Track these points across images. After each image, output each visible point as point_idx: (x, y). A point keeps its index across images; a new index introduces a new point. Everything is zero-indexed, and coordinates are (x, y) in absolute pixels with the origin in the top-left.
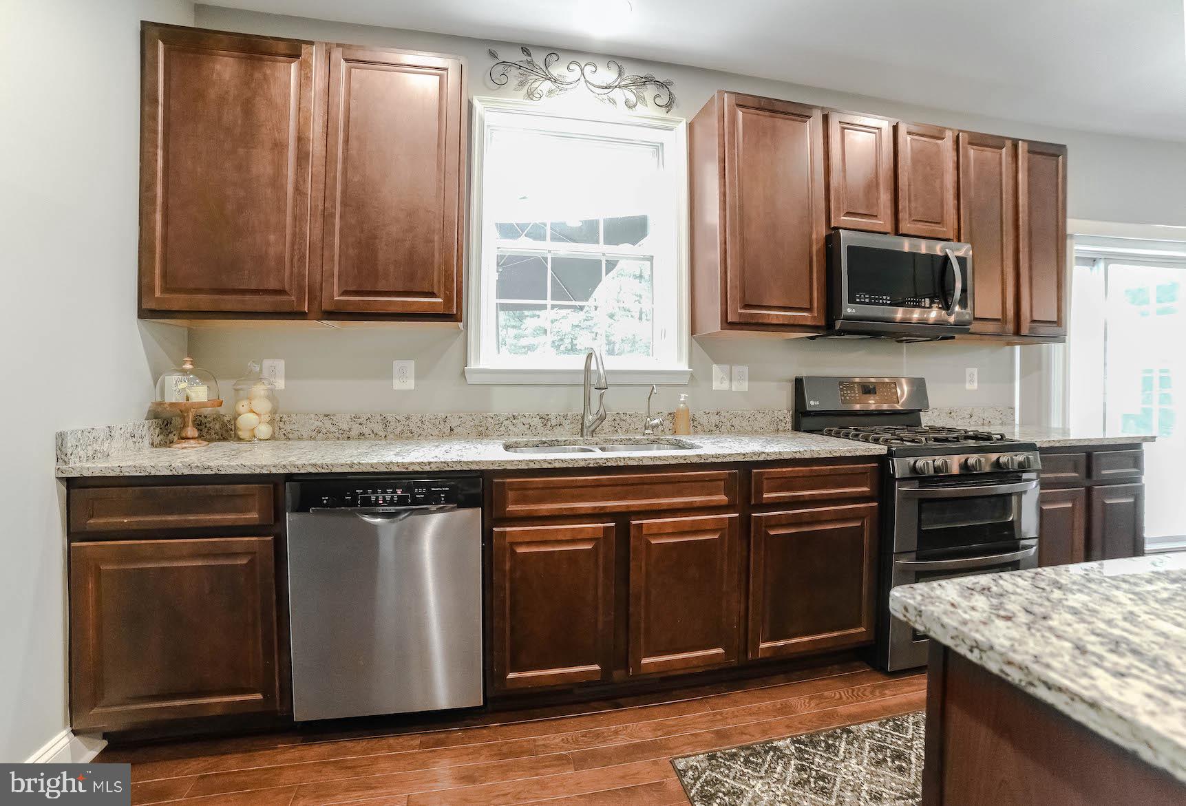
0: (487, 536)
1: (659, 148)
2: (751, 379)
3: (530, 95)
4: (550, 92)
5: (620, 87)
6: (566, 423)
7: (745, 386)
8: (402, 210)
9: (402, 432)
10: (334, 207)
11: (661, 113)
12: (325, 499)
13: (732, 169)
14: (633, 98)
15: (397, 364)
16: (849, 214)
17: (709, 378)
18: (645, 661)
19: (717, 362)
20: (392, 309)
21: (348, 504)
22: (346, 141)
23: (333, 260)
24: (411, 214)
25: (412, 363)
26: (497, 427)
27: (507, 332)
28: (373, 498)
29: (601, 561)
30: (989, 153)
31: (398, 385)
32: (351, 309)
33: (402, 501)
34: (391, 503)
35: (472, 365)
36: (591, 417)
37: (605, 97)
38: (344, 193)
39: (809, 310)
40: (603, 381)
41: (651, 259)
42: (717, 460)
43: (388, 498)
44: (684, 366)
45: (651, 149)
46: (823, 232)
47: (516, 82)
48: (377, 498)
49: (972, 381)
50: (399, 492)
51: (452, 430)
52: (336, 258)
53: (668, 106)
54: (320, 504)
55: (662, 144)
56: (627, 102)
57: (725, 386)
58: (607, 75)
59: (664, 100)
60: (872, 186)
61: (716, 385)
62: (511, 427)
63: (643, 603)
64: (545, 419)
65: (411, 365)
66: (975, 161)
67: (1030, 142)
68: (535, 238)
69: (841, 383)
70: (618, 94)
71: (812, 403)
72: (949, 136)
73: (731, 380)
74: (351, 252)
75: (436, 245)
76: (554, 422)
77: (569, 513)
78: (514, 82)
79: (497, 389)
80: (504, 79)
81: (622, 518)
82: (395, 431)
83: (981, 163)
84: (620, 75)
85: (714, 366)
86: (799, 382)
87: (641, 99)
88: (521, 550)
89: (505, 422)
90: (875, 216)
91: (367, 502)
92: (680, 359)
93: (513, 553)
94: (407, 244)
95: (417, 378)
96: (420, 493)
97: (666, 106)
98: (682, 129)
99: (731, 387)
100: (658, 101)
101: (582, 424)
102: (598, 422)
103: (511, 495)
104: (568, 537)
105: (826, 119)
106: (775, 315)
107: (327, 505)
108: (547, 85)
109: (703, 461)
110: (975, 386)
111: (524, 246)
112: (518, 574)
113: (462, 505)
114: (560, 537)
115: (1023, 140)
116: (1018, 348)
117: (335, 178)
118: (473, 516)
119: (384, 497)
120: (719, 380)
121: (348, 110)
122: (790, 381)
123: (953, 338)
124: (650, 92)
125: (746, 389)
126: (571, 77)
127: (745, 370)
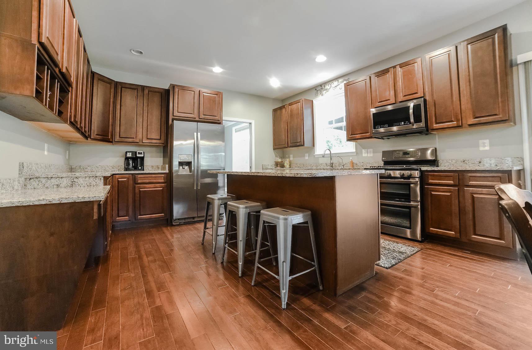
2: (373, 153)
5: (338, 85)
7: (372, 155)
14: (341, 87)
16: (379, 102)
17: (362, 153)
25: (307, 154)
35: (315, 154)
39: (368, 133)
44: (354, 151)
47: (320, 93)
49: (484, 147)
57: (366, 155)
58: (335, 84)
61: (364, 155)
72: (418, 60)
73: (368, 153)
80: (317, 94)
84: (338, 82)
85: (363, 150)
90: (389, 100)
92: (353, 149)
99: (368, 155)
105: (370, 77)
106: (358, 136)
108: (325, 92)
125: (372, 156)
126: (329, 87)
127: (372, 150)
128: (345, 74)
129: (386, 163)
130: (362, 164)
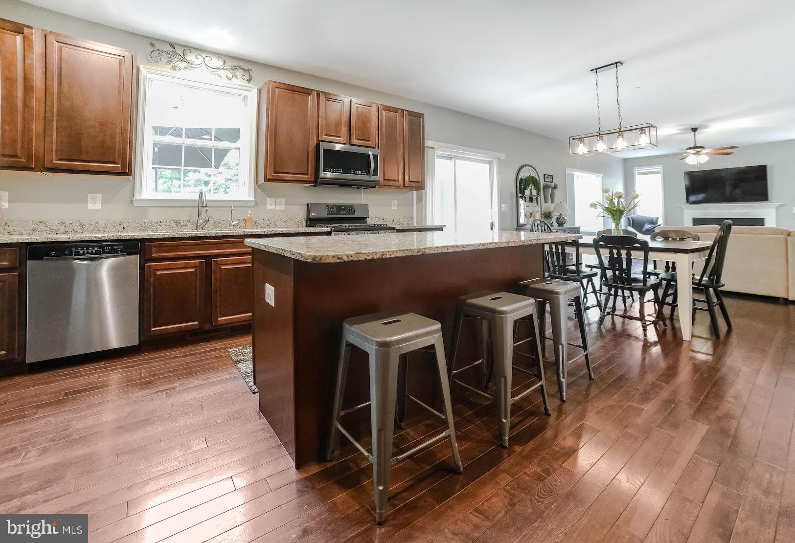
0: (142, 268)
1: (245, 97)
2: (286, 204)
3: (174, 68)
4: (185, 68)
5: (224, 69)
6: (189, 224)
7: (283, 207)
8: (96, 122)
9: (93, 230)
10: (52, 116)
11: (245, 83)
12: (53, 253)
13: (272, 115)
14: (230, 75)
15: (90, 196)
16: (326, 135)
17: (265, 204)
18: (219, 319)
19: (268, 197)
20: (90, 169)
21: (66, 255)
22: (60, 84)
23: (52, 142)
24: (103, 124)
25: (101, 195)
26: (151, 227)
27: (172, 182)
28: (81, 252)
29: (198, 276)
30: (391, 114)
31: (90, 206)
32: (63, 167)
33: (97, 253)
34: (92, 254)
35: (137, 197)
36: (201, 221)
37: (216, 73)
38: (59, 110)
39: (307, 174)
40: (205, 203)
41: (239, 149)
42: (252, 234)
43: (90, 251)
44: (252, 198)
45: (242, 98)
46: (315, 142)
47: (166, 61)
48: (84, 252)
49: (394, 206)
50: (96, 249)
51: (124, 228)
52: (54, 142)
53: (249, 81)
54: (51, 256)
55: (247, 96)
56: (227, 76)
57: (273, 207)
58: (217, 63)
59: (247, 77)
60: (338, 124)
61: (268, 207)
62: (159, 227)
63: (218, 293)
64: (177, 223)
65: (99, 197)
66: (385, 117)
67: (409, 111)
68: (176, 136)
69: (327, 206)
70: (222, 72)
71: (313, 214)
72: (374, 105)
73: (276, 204)
74: (64, 140)
75: (117, 140)
76: (182, 224)
77: (183, 256)
78: (164, 60)
79: (151, 209)
80: (159, 59)
81: (209, 258)
82: (88, 229)
83: (388, 118)
84: (224, 63)
86: (308, 205)
87: (234, 76)
88: (158, 273)
89: (155, 225)
90: (340, 137)
91: (78, 254)
92: (249, 196)
93: (155, 274)
94: (100, 139)
95: (103, 203)
96: (107, 249)
97: (248, 80)
98: (255, 92)
99: (276, 208)
100: (244, 77)
101: (197, 225)
102: (205, 223)
103: (154, 249)
104: (182, 266)
105: (318, 95)
106: (290, 177)
107: (54, 256)
108: (184, 64)
109: (245, 234)
110: (396, 208)
111: (169, 139)
112: (157, 284)
113: (129, 254)
114: (179, 267)
115: (406, 110)
116: (415, 192)
117: (53, 102)
118: (135, 259)
119: (88, 252)
120: (270, 205)
121: (60, 68)
122: (304, 205)
123: (375, 187)
124: (239, 73)
125: (284, 209)
126: (197, 62)
127: (283, 200)
128: (240, 57)
129: (311, 221)
130: (267, 222)
